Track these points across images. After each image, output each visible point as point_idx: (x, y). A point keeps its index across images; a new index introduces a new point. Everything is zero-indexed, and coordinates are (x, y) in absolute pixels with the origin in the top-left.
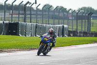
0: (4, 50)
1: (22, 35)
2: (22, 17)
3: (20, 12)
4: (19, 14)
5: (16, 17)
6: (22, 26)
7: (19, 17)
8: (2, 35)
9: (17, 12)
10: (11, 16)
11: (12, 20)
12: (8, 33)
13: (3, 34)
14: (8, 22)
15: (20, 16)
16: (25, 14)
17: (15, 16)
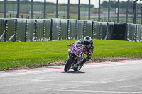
0: (108, 58)
1: (131, 39)
2: (131, 17)
3: (129, 11)
4: (127, 13)
5: (123, 17)
6: (131, 28)
7: (127, 17)
8: (105, 40)
9: (125, 10)
10: (116, 15)
11: (118, 21)
12: (113, 38)
13: (107, 39)
14: (113, 23)
15: (129, 15)
16: (135, 13)
17: (123, 15)
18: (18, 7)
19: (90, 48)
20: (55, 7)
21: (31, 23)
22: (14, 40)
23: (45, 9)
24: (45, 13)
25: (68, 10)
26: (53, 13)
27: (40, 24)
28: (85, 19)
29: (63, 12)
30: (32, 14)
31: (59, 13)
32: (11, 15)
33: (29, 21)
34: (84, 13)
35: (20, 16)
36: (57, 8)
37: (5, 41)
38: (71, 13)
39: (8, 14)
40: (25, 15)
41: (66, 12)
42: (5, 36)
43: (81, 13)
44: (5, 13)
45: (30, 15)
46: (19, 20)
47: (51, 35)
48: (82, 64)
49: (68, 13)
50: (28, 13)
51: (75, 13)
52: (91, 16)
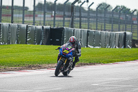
0: (44, 65)
3: (66, 14)
4: (64, 16)
5: (60, 20)
6: (69, 32)
7: (64, 21)
8: (40, 45)
9: (62, 13)
10: (53, 19)
11: (54, 25)
14: (49, 27)
15: (66, 19)
16: (72, 17)
28: (18, 22)
52: (25, 20)
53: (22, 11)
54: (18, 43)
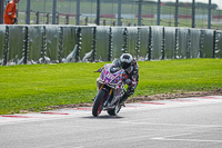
18: (98, 7)
19: (132, 73)
20: (155, 7)
21: (119, 32)
22: (92, 59)
23: (140, 11)
24: (139, 16)
25: (177, 12)
26: (152, 16)
27: (132, 34)
28: (202, 26)
29: (168, 16)
30: (119, 18)
31: (161, 17)
32: (86, 20)
33: (114, 29)
34: (201, 17)
35: (101, 22)
36: (159, 10)
37: (77, 60)
38: (181, 17)
39: (82, 18)
40: (108, 20)
41: (172, 16)
42: (77, 53)
43: (196, 17)
44: (78, 16)
45: (116, 20)
46: (100, 28)
47: (149, 52)
48: (121, 102)
49: (176, 18)
50: (112, 17)
51: (186, 17)
52: (212, 23)
53: (207, 11)
54: (201, 56)
